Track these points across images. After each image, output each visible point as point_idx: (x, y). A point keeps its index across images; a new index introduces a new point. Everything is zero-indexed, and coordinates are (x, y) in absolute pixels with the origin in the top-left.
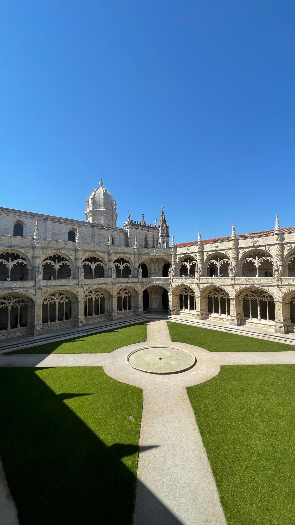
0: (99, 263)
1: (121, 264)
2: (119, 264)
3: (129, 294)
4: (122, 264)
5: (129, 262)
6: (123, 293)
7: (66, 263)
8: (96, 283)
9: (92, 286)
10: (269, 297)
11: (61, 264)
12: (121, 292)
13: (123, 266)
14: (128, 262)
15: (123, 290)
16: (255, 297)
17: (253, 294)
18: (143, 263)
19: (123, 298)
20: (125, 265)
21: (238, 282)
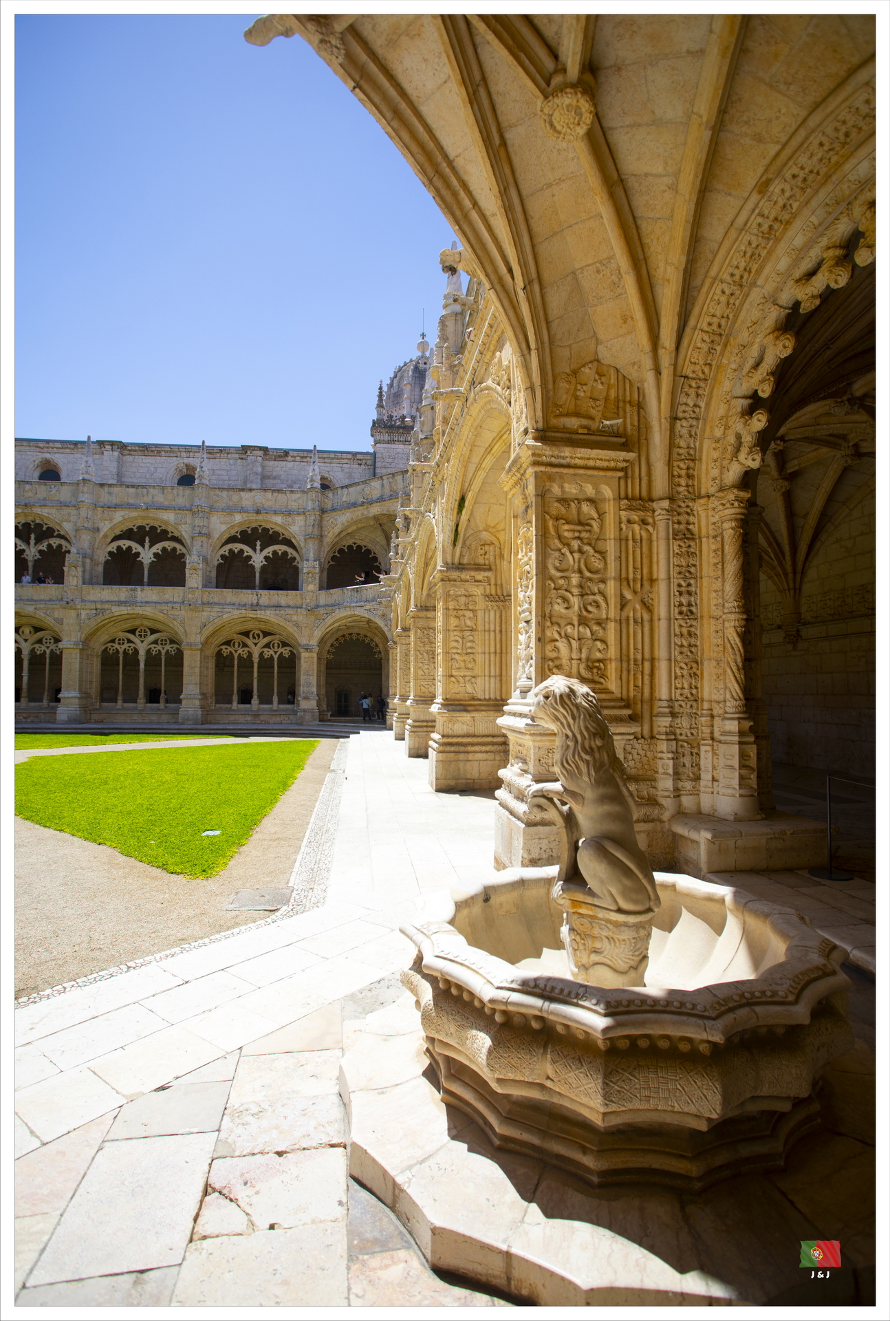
0: (168, 545)
1: (255, 550)
2: (245, 548)
3: (286, 652)
4: (258, 548)
5: (293, 540)
6: (256, 644)
7: (60, 546)
8: (123, 599)
9: (106, 606)
11: (43, 546)
12: (249, 642)
13: (265, 552)
14: (288, 543)
15: (258, 635)
18: (359, 547)
19: (256, 659)
20: (275, 553)
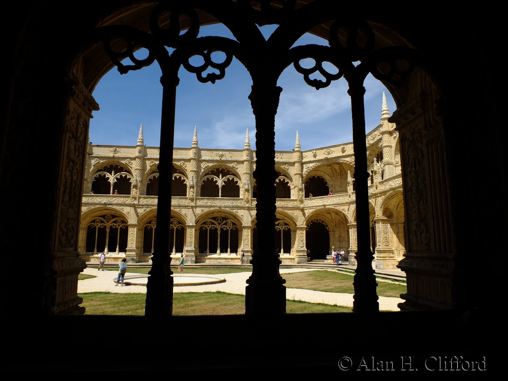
10: (231, 224)
16: (215, 225)
17: (214, 221)
21: (199, 203)
